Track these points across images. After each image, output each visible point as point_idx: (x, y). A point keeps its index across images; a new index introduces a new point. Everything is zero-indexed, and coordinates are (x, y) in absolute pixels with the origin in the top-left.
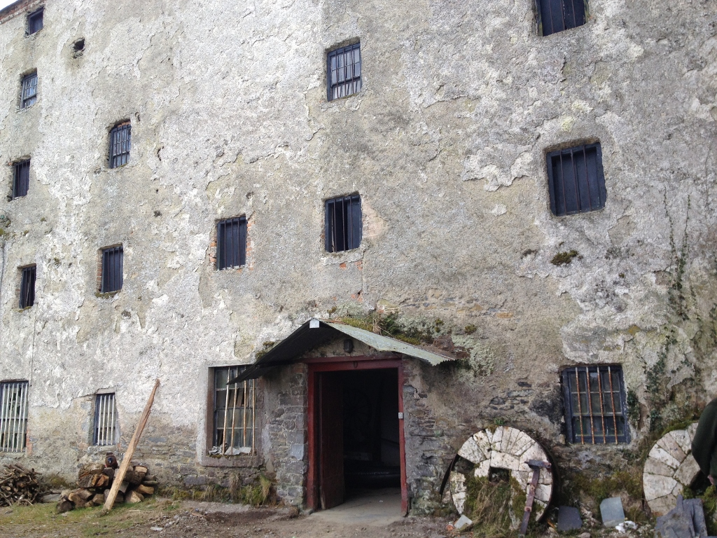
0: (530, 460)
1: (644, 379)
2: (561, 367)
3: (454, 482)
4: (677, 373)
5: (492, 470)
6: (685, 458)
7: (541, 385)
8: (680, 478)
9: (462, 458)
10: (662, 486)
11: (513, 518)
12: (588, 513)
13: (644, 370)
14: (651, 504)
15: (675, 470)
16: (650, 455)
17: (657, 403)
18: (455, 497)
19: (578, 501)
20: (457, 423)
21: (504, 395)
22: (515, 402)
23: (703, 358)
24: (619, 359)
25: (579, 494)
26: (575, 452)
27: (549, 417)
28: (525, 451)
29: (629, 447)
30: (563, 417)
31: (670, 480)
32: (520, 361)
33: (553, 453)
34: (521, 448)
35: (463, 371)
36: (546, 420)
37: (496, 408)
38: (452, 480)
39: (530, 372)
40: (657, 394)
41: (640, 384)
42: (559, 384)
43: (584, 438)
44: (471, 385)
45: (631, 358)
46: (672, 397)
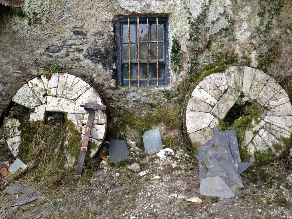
0: (86, 103)
1: (188, 29)
2: (115, 16)
3: (8, 127)
4: (215, 24)
5: (48, 114)
6: (222, 96)
7: (95, 34)
8: (217, 113)
9: (17, 104)
10: (202, 120)
11: (68, 157)
12: (132, 143)
13: (188, 21)
14: (191, 136)
15: (213, 107)
16: (192, 94)
17: (196, 51)
18: (9, 142)
19: (124, 134)
20: (11, 71)
21: (60, 43)
22: (71, 50)
23: (237, 11)
24: (169, 9)
25: (125, 128)
26: (124, 94)
27: (103, 64)
28: (81, 95)
29: (169, 88)
30: (115, 64)
31: (209, 115)
32: (76, 9)
33: (105, 95)
34: (77, 93)
35: (17, 19)
36: (100, 66)
37: (51, 56)
38: (7, 125)
39: (86, 20)
40: (196, 43)
41: (184, 33)
42: (113, 33)
43: (131, 81)
44: (25, 33)
45: (178, 9)
46: (208, 46)
